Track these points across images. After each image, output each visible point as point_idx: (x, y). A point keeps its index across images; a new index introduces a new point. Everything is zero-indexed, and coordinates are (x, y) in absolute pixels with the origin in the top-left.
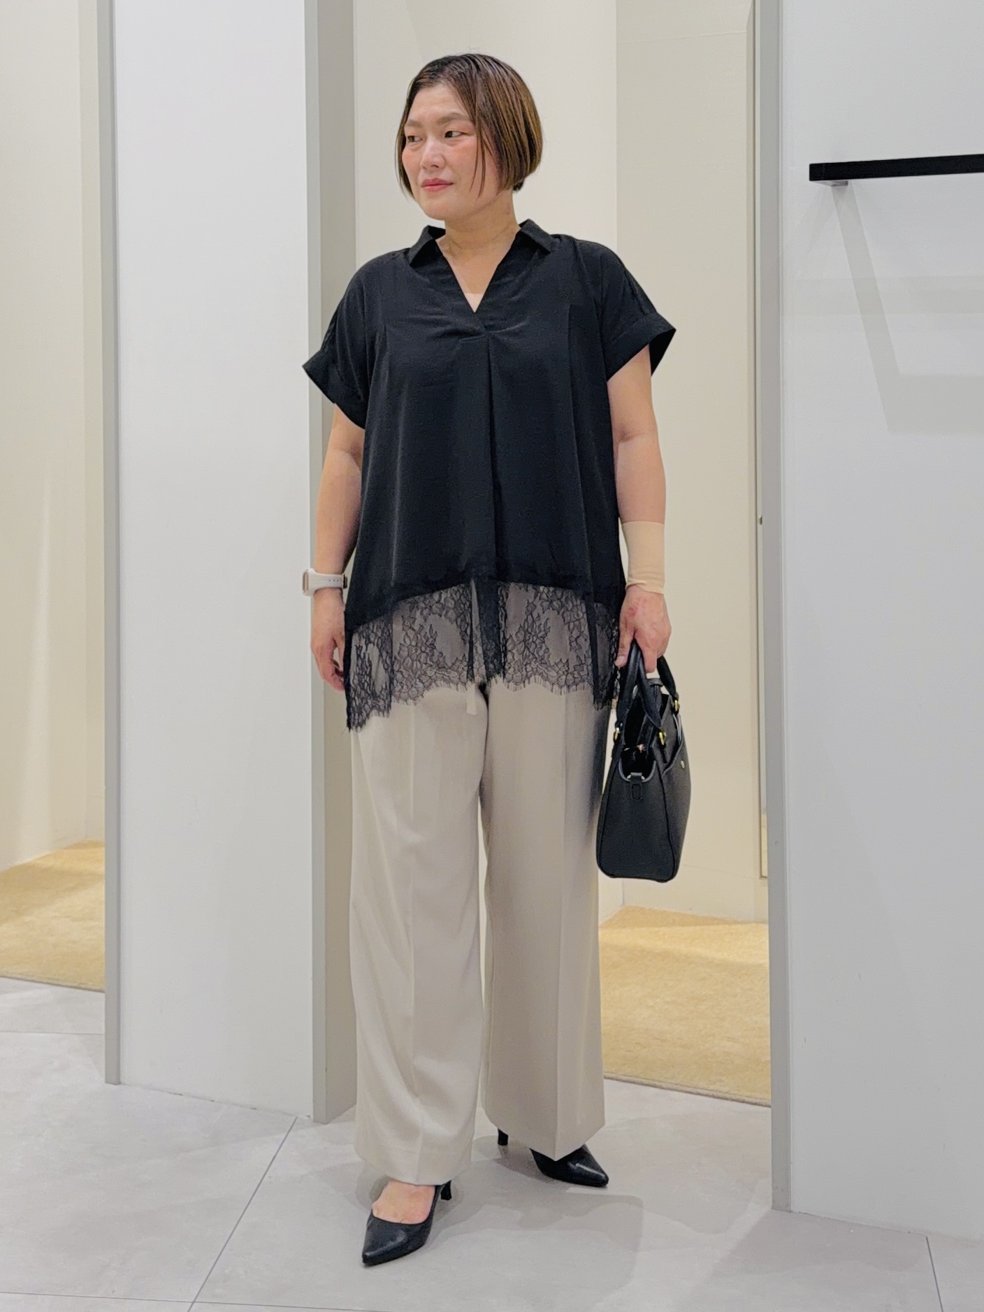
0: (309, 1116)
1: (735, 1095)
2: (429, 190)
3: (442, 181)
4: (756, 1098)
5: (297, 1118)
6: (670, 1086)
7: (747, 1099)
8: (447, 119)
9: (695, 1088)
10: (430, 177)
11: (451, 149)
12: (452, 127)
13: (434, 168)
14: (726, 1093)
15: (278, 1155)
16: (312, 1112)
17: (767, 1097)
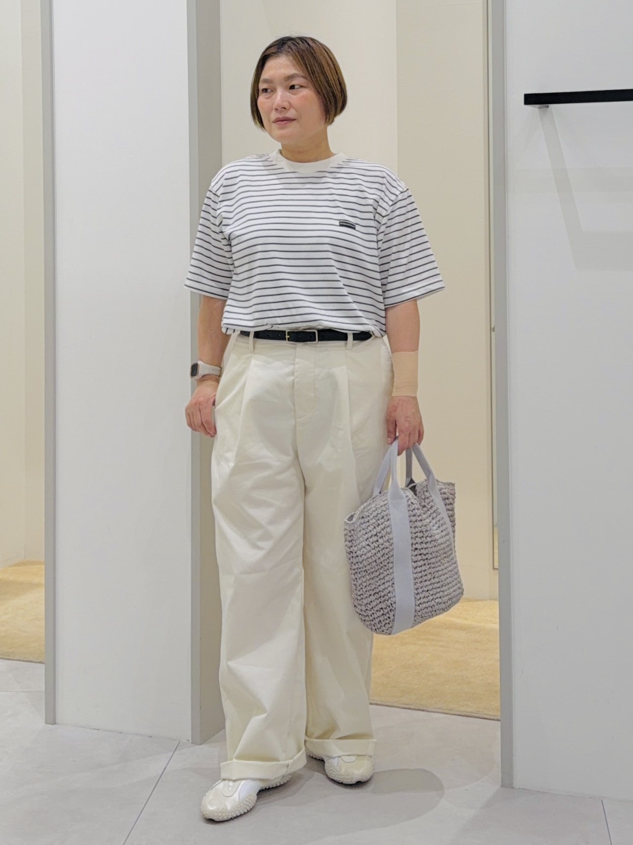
0: (189, 740)
1: (477, 713)
2: (279, 124)
3: (287, 117)
4: (490, 715)
5: (179, 743)
6: (433, 710)
7: (485, 716)
8: (290, 78)
9: (449, 710)
10: (280, 115)
11: (292, 96)
12: (294, 82)
13: (283, 109)
14: (471, 712)
15: (168, 766)
16: (191, 737)
17: (498, 714)
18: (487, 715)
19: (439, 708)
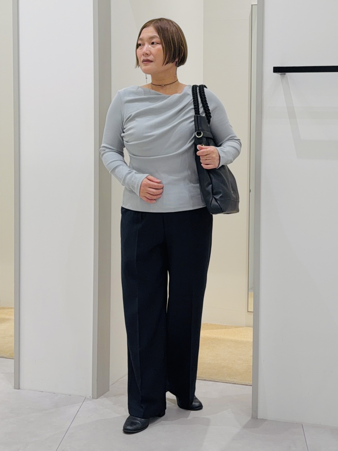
0: (90, 397)
1: (239, 382)
2: (144, 63)
3: (149, 60)
4: (246, 383)
5: (86, 398)
6: (217, 381)
7: (243, 384)
8: (152, 38)
9: (226, 381)
10: (145, 58)
11: (152, 48)
12: (154, 40)
13: (146, 55)
14: (237, 382)
15: (80, 410)
16: (91, 394)
17: (251, 383)
18: (245, 383)
19: (220, 380)
